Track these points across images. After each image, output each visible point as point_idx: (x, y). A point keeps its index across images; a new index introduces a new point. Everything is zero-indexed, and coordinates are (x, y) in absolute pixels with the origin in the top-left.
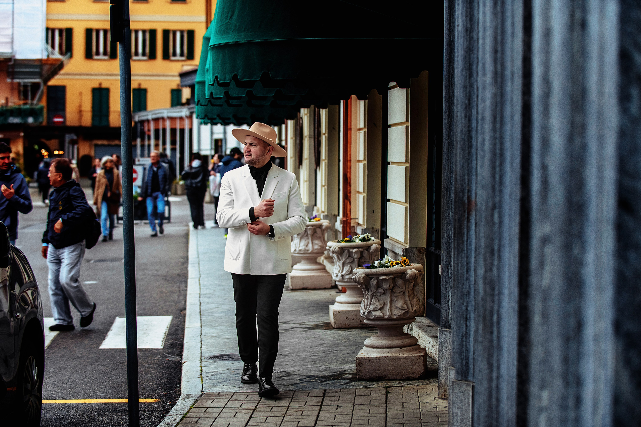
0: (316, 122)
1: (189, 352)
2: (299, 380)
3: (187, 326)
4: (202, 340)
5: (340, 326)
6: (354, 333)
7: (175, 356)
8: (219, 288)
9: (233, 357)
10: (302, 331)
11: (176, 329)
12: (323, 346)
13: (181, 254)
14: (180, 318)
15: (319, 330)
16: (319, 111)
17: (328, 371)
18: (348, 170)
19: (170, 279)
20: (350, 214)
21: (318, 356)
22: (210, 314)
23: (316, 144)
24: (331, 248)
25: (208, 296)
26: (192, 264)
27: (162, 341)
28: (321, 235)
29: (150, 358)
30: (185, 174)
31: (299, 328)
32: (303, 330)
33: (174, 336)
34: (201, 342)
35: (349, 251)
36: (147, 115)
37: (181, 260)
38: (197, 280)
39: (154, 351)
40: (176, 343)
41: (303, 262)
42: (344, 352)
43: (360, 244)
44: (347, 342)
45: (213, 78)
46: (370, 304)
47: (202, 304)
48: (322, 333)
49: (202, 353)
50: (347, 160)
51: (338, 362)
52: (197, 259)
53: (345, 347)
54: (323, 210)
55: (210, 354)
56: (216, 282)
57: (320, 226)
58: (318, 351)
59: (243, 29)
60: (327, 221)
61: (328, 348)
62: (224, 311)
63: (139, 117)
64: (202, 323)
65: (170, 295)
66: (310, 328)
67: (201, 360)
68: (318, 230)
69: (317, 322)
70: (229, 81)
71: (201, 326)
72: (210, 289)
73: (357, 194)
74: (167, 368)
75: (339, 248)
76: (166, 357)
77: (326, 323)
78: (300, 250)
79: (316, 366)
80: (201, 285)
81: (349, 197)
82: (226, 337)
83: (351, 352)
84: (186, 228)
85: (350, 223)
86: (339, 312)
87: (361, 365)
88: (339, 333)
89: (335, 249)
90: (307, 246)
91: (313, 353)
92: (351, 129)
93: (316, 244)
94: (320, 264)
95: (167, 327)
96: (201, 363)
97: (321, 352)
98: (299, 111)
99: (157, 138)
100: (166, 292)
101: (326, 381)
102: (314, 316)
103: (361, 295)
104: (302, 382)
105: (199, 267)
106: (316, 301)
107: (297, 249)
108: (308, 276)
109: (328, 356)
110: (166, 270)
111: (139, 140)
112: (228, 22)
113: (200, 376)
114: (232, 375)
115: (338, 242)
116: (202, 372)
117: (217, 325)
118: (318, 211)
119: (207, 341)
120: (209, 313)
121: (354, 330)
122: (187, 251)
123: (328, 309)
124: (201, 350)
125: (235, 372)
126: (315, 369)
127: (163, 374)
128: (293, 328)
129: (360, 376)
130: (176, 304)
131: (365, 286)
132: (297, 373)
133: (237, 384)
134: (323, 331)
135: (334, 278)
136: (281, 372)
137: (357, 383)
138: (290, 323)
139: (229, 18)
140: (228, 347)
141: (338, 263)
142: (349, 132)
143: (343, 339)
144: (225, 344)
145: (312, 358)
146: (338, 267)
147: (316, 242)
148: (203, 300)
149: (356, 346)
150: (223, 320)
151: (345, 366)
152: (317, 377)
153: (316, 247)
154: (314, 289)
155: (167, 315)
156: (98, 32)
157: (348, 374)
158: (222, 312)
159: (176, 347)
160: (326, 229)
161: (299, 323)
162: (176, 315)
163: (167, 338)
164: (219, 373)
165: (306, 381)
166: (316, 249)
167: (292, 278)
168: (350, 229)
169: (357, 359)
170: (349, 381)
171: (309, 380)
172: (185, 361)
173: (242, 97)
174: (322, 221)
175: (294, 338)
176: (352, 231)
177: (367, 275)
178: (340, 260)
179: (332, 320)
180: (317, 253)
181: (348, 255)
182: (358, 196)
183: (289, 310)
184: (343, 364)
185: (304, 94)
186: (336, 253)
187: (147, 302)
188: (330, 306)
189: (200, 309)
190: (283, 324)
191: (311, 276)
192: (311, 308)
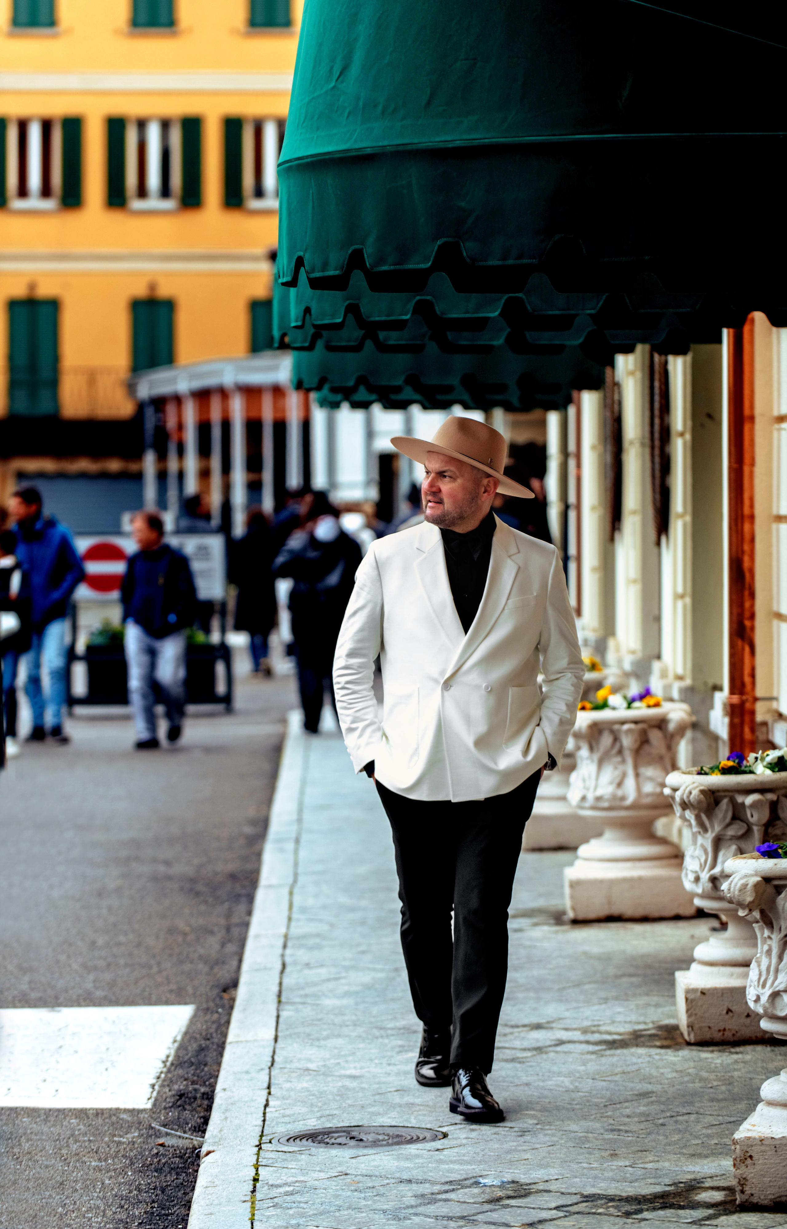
0: (657, 398)
1: (226, 1118)
2: (557, 1208)
3: (230, 1038)
4: (273, 1081)
5: (707, 1036)
6: (748, 1057)
7: (185, 1132)
8: (351, 916)
9: (362, 1136)
10: (588, 1053)
11: (200, 1046)
12: (646, 1101)
13: (251, 812)
14: (217, 1012)
15: (641, 1051)
16: (666, 363)
17: (650, 1181)
18: (746, 547)
19: (205, 890)
20: (753, 683)
21: (627, 1131)
22: (309, 1000)
23: (657, 467)
24: (678, 793)
25: (311, 942)
27: (153, 1086)
28: (663, 751)
29: (106, 1139)
31: (581, 1042)
32: (591, 1048)
33: (191, 1070)
34: (269, 1087)
35: (732, 801)
36: (175, 381)
37: (248, 830)
38: (285, 891)
39: (124, 1116)
40: (196, 1090)
41: (608, 834)
42: (709, 1120)
43: (766, 779)
44: (723, 1088)
45: (289, 262)
46: (777, 971)
47: (288, 969)
48: (648, 1059)
49: (266, 1123)
50: (742, 516)
51: (684, 1151)
52: (294, 828)
53: (715, 1103)
54: (680, 671)
55: (289, 1127)
56: (343, 899)
57: (661, 723)
58: (628, 1116)
59: (380, 108)
60: (685, 706)
61: (662, 1107)
62: (354, 988)
63: (150, 385)
64: (280, 1029)
65: (198, 939)
66: (613, 1044)
67: (259, 1147)
68: (655, 736)
69: (639, 1023)
70: (337, 273)
71: (276, 1039)
72: (321, 921)
73: (775, 622)
74: (156, 1171)
75: (702, 792)
76: (158, 1134)
77: (665, 1025)
78: (598, 799)
79: (615, 1163)
80: (295, 909)
81: (748, 630)
82: (348, 1072)
83: (732, 1119)
84: (279, 729)
85: (753, 713)
86: (703, 993)
87: (749, 1161)
88: (701, 1060)
89: (688, 797)
90: (620, 784)
91: (611, 1121)
92: (752, 418)
93: (651, 779)
94: (663, 841)
95: (175, 1041)
96: (258, 1154)
97: (636, 1119)
98: (612, 364)
99: (204, 451)
100: (187, 929)
101: (641, 1211)
102: (632, 1004)
103: (752, 940)
104: (566, 1216)
105: (296, 851)
106: (643, 956)
107: (590, 796)
108: (625, 880)
109: (658, 1134)
110: (196, 861)
111: (150, 458)
112: (334, 87)
113: (248, 1198)
114: (349, 1193)
115: (699, 773)
116: (258, 1185)
117: (325, 1033)
118: (664, 674)
119: (287, 1085)
120: (306, 996)
121: (749, 1048)
122: (269, 801)
123: (672, 983)
124: (264, 1114)
125: (360, 1185)
126: (611, 1174)
127: (140, 1191)
128: (561, 1043)
129: (745, 1197)
130: (212, 968)
131: (762, 912)
132: (552, 1188)
133: (359, 1223)
134: (654, 1051)
135: (688, 885)
136: (503, 1182)
137: (735, 1217)
138: (552, 1028)
139: (335, 76)
140: (350, 1106)
141: (700, 840)
142: (747, 427)
143: (712, 1076)
144: (341, 1096)
145: (606, 1137)
146: (699, 852)
147: (649, 771)
148: (292, 955)
149: (748, 1099)
150: (346, 1018)
151: (705, 1161)
152: (612, 1200)
153: (648, 788)
154: (645, 919)
155: (179, 1003)
156: (23, 126)
157: (712, 1188)
158: (347, 994)
159: (194, 1105)
160: (681, 730)
161: (581, 1026)
162: (207, 1002)
163: (169, 1075)
164: (310, 1187)
165: (578, 1213)
166: (648, 795)
167: (575, 884)
168: (753, 730)
169: (735, 1142)
170: (711, 1211)
171: (587, 1210)
172: (211, 1149)
173: (407, 320)
174: (666, 707)
175: (559, 1074)
176: (761, 735)
177: (767, 880)
178: (706, 830)
179: (682, 1020)
180: (654, 807)
181: (730, 815)
182: (779, 627)
183: (556, 987)
184: (701, 1156)
185: (593, 312)
186: (692, 805)
187: (122, 962)
188: (677, 973)
189: (280, 984)
190: (532, 1030)
191: (632, 878)
192: (624, 980)
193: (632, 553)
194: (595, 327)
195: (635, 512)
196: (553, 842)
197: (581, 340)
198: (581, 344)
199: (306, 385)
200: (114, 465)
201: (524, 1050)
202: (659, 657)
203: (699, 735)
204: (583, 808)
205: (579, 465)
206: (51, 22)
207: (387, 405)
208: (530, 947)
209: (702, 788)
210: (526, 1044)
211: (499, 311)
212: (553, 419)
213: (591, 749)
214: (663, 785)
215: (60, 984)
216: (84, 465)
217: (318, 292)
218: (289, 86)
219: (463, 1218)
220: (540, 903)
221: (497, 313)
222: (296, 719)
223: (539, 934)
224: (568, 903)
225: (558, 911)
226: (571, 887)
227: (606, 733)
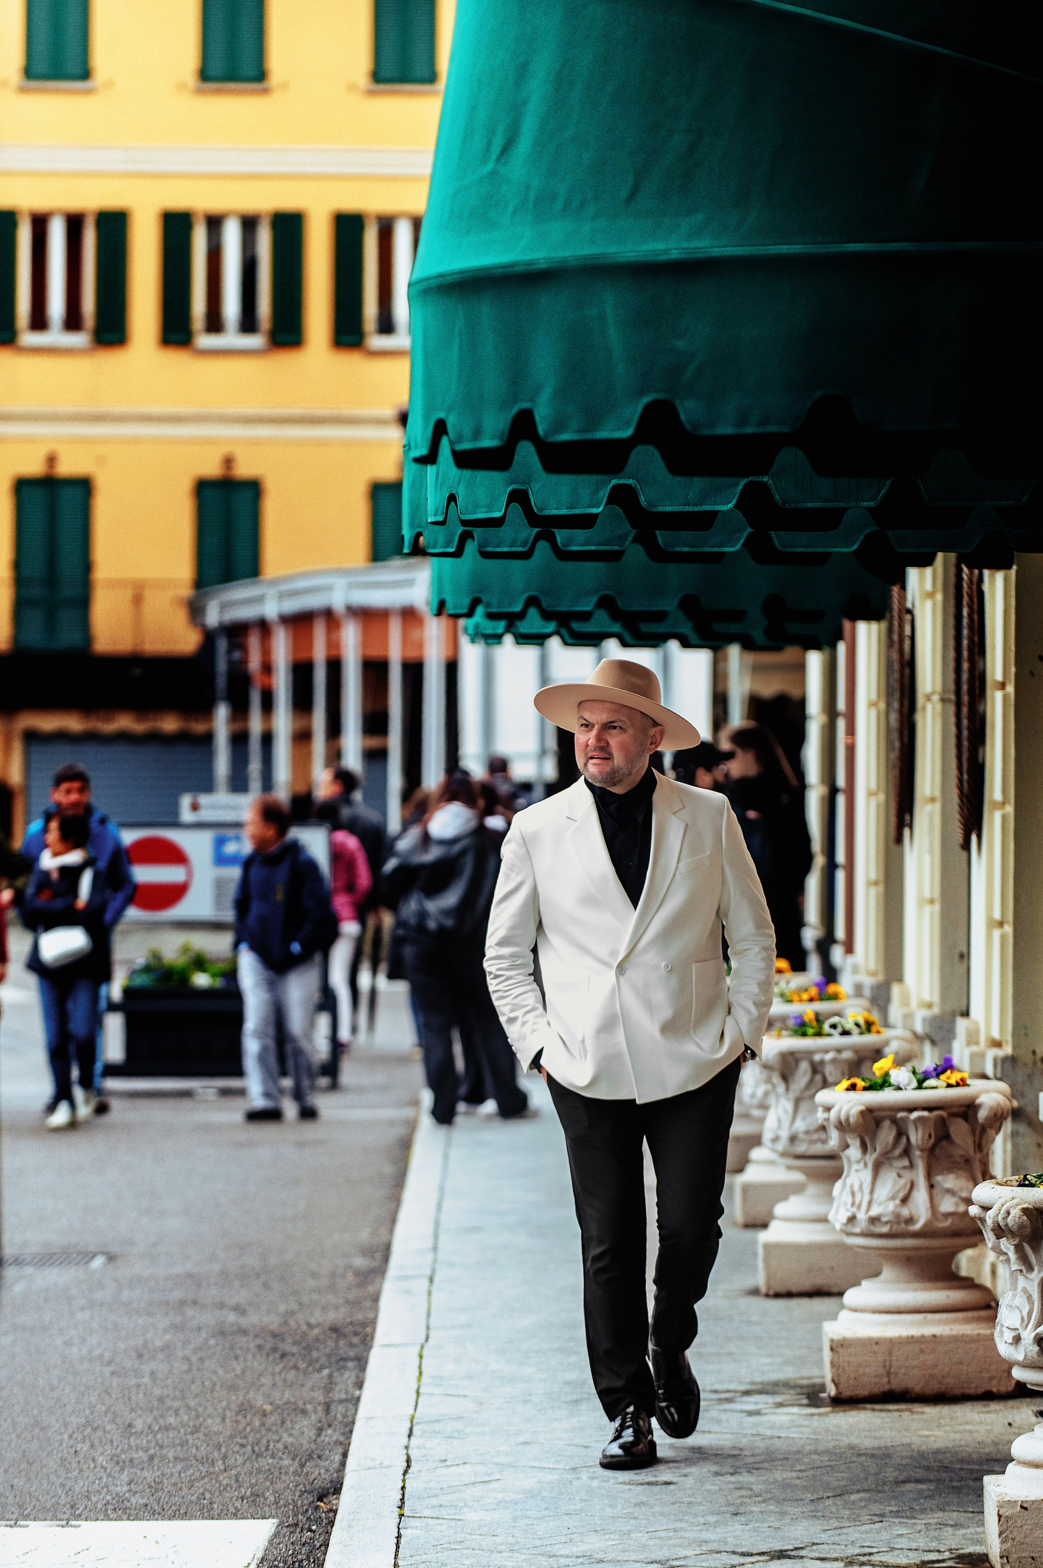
0: (966, 632)
8: (509, 1390)
13: (364, 1235)
14: (308, 1529)
16: (980, 581)
19: (294, 1349)
22: (444, 1513)
23: (966, 732)
24: (990, 1214)
25: (448, 1427)
26: (399, 1278)
28: (970, 1151)
30: (397, 870)
36: (260, 599)
37: (360, 1262)
38: (412, 1352)
41: (885, 1273)
45: (425, 428)
47: (415, 1468)
52: (428, 1259)
54: (996, 1034)
56: (497, 1365)
57: (967, 1111)
59: (559, 204)
60: (1003, 1086)
62: (511, 1496)
63: (223, 607)
64: (401, 1555)
65: (283, 1422)
68: (959, 1130)
69: (929, 1551)
70: (495, 443)
72: (463, 1397)
75: (1025, 1211)
77: (970, 1555)
78: (874, 1220)
80: (425, 1380)
84: (407, 1112)
86: (1023, 1507)
89: (1005, 1219)
90: (905, 1200)
93: (951, 1192)
94: (968, 1283)
98: (901, 582)
99: (302, 703)
100: (268, 1407)
102: (920, 1524)
105: (430, 1293)
106: (937, 1452)
107: (862, 1216)
108: (911, 1340)
110: (283, 1307)
111: (222, 712)
112: (493, 173)
115: (1021, 1185)
118: (972, 1039)
120: (441, 1506)
122: (393, 1221)
123: (979, 1493)
130: (303, 1465)
135: (1004, 1349)
138: (802, 1557)
139: (494, 155)
141: (1022, 1282)
146: (1020, 1300)
147: (948, 1181)
148: (421, 1447)
153: (947, 1205)
155: (254, 1517)
156: (40, 223)
158: (500, 1505)
160: (997, 1118)
161: (844, 1555)
162: (295, 1515)
166: (947, 1215)
167: (837, 1346)
173: (597, 515)
174: (976, 1086)
178: (1030, 1268)
179: (993, 1546)
180: (954, 1233)
183: (810, 1496)
185: (872, 504)
186: (1011, 1231)
187: (171, 1455)
188: (986, 1479)
189: (403, 1488)
190: (772, 1559)
191: (923, 1336)
192: (909, 1487)
193: (927, 859)
194: (876, 528)
195: (933, 800)
196: (807, 1284)
197: (855, 547)
198: (854, 552)
199: (450, 609)
200: (170, 724)
202: (966, 1014)
203: (1023, 1128)
204: (849, 1234)
205: (851, 731)
206: (85, 74)
207: (569, 641)
209: (1025, 1206)
211: (734, 502)
212: (814, 661)
213: (864, 1148)
214: (969, 1202)
215: (80, 1486)
216: (124, 722)
217: (467, 473)
218: (428, 170)
220: (788, 1373)
221: (730, 506)
223: (784, 1418)
224: (828, 1374)
225: (814, 1386)
226: (832, 1349)
227: (887, 1123)
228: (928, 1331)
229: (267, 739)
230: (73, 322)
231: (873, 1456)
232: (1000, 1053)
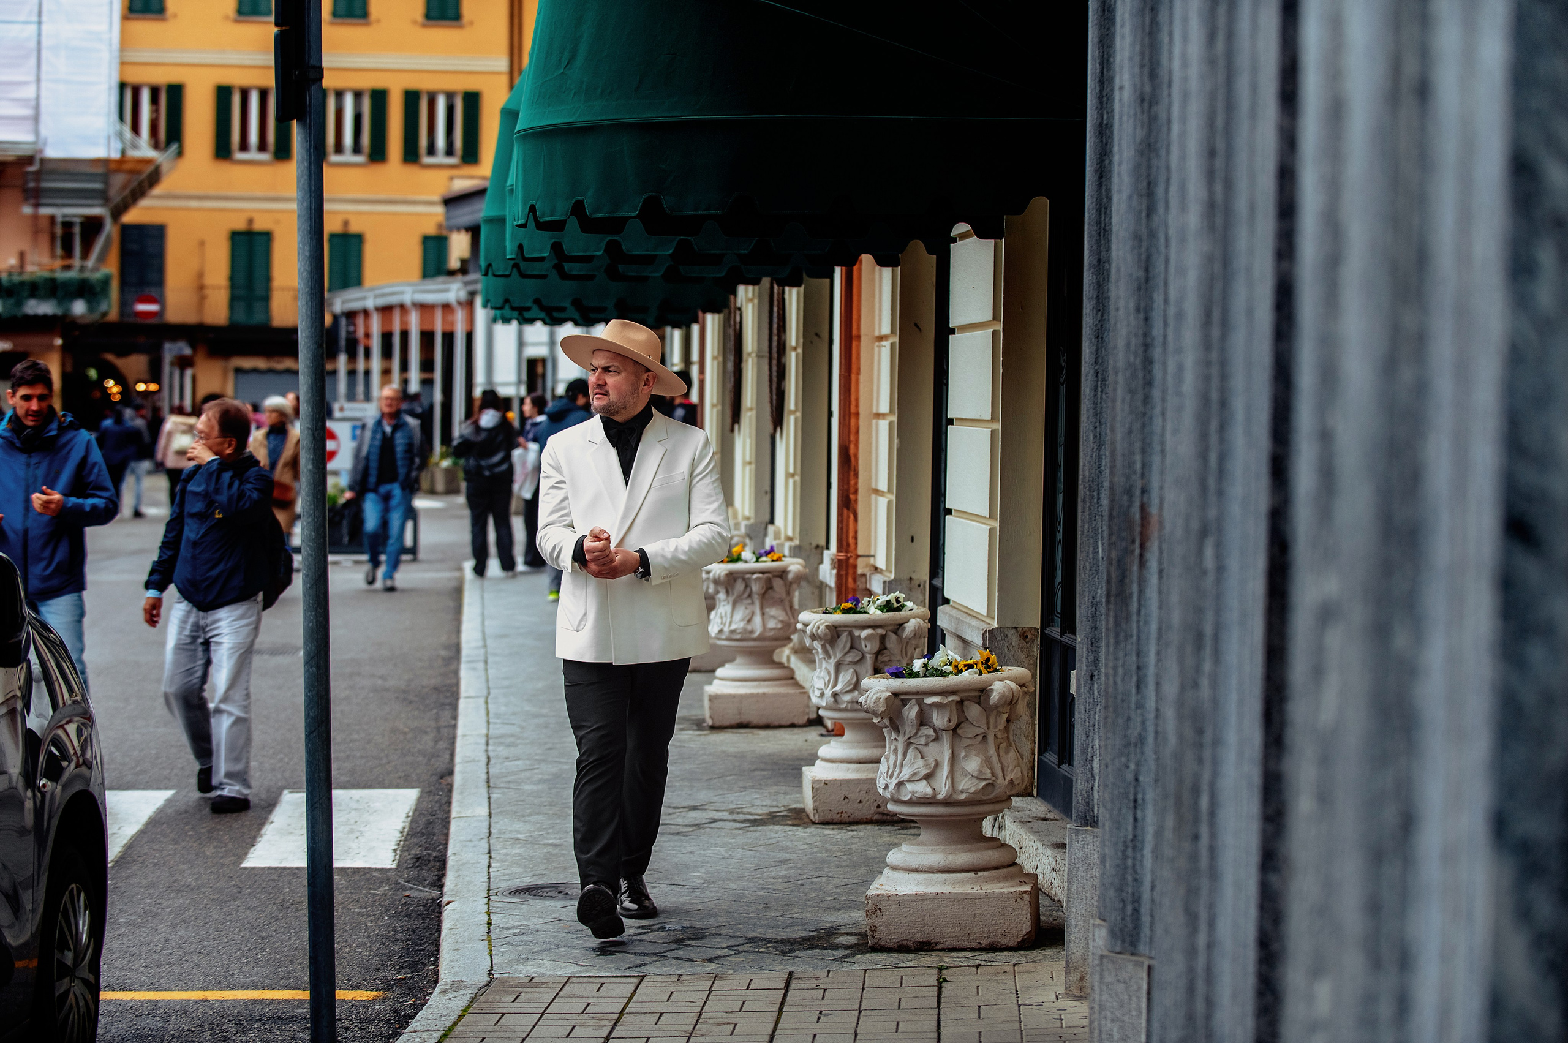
0: (775, 320)
1: (459, 876)
2: (728, 947)
3: (454, 814)
4: (492, 847)
5: (828, 817)
6: (862, 834)
7: (425, 887)
8: (536, 721)
9: (567, 890)
10: (736, 829)
11: (428, 820)
12: (786, 866)
13: (444, 639)
14: (438, 794)
15: (777, 828)
16: (783, 292)
17: (798, 927)
18: (852, 438)
19: (416, 699)
20: (856, 544)
21: (774, 890)
22: (512, 786)
23: (775, 373)
24: (809, 628)
25: (508, 740)
26: (469, 662)
27: (395, 851)
28: (784, 595)
29: (364, 891)
31: (730, 821)
32: (738, 825)
33: (423, 839)
34: (489, 852)
35: (851, 634)
36: (364, 298)
37: (443, 653)
38: (482, 701)
39: (376, 874)
40: (429, 854)
41: (739, 660)
42: (836, 881)
43: (878, 618)
44: (845, 857)
45: (523, 211)
46: (902, 765)
47: (492, 762)
48: (783, 834)
49: (492, 879)
50: (850, 413)
51: (821, 905)
52: (482, 651)
53: (839, 869)
54: (790, 534)
55: (509, 883)
56: (528, 708)
57: (782, 574)
58: (774, 878)
59: (599, 90)
60: (800, 560)
61: (799, 871)
62: (546, 777)
63: (343, 302)
64: (492, 807)
65: (415, 737)
66: (754, 823)
67: (488, 896)
68: (778, 583)
69: (773, 806)
70: (563, 218)
71: (490, 815)
72: (513, 724)
73: (873, 496)
74: (406, 916)
75: (827, 627)
76: (405, 889)
77: (795, 809)
78: (733, 632)
79: (769, 913)
80: (491, 715)
81: (853, 502)
82: (551, 841)
83: (855, 881)
84: (457, 574)
85: (855, 567)
86: (826, 783)
87: (878, 912)
88: (825, 835)
89: (817, 631)
90: (749, 621)
91: (761, 882)
92: (859, 337)
93: (773, 617)
94: (780, 665)
95: (408, 817)
96: (488, 904)
97: (780, 880)
98: (734, 293)
99: (387, 353)
100: (406, 730)
101: (793, 951)
102: (766, 791)
103: (881, 741)
105: (486, 670)
106: (769, 755)
107: (726, 629)
108: (752, 695)
109: (798, 891)
110: (406, 677)
111: (342, 359)
112: (562, 73)
113: (485, 938)
114: (564, 935)
115: (824, 612)
116: (492, 927)
117: (528, 811)
118: (777, 536)
119: (504, 851)
120: (509, 781)
121: (861, 827)
122: (458, 631)
123: (799, 776)
124: (489, 873)
125: (571, 928)
126: (766, 922)
127: (396, 931)
128: (715, 821)
129: (875, 941)
130: (429, 760)
131: (891, 719)
132: (722, 932)
133: (575, 957)
134: (787, 828)
135: (815, 699)
136: (683, 927)
137: (867, 956)
138: (706, 810)
139: (564, 64)
140: (555, 867)
141: (825, 665)
142: (854, 344)
143: (835, 848)
144: (547, 859)
145: (760, 894)
146: (823, 674)
147: (772, 611)
148: (493, 751)
149: (865, 866)
150: (543, 800)
151: (839, 913)
152: (770, 942)
153: (772, 623)
154: (767, 727)
155: (407, 787)
156: (245, 94)
157: (847, 934)
158: (541, 781)
159: (429, 866)
160: (798, 580)
161: (727, 808)
162: (429, 786)
163: (407, 843)
164: (533, 930)
165: (745, 951)
166: (772, 629)
167: (713, 698)
168: (855, 580)
169: (867, 898)
170: (848, 951)
171: (752, 949)
172: (450, 899)
173: (595, 256)
174: (786, 561)
175: (716, 845)
176: (860, 584)
177: (895, 695)
178: (830, 657)
179: (809, 803)
180: (775, 639)
181: (849, 645)
182: (876, 500)
183: (705, 778)
184: (834, 909)
185: (746, 252)
186: (820, 638)
187: (358, 755)
188: (804, 769)
189: (488, 772)
190: (690, 810)
191: (758, 694)
192: (757, 773)
193: (748, 441)
194: (738, 264)
195: (751, 409)
198: (721, 276)
201: (686, 826)
204: (719, 639)
205: (702, 372)
208: (680, 747)
209: (827, 624)
210: (687, 822)
211: (673, 250)
213: (727, 593)
217: (537, 233)
219: (655, 954)
221: (670, 252)
222: (469, 565)
223: (686, 737)
224: (707, 713)
225: (698, 720)
226: (710, 700)
227: (739, 581)
228: (761, 691)
229: (367, 373)
230: (262, 147)
231: (735, 757)
232: (792, 544)
